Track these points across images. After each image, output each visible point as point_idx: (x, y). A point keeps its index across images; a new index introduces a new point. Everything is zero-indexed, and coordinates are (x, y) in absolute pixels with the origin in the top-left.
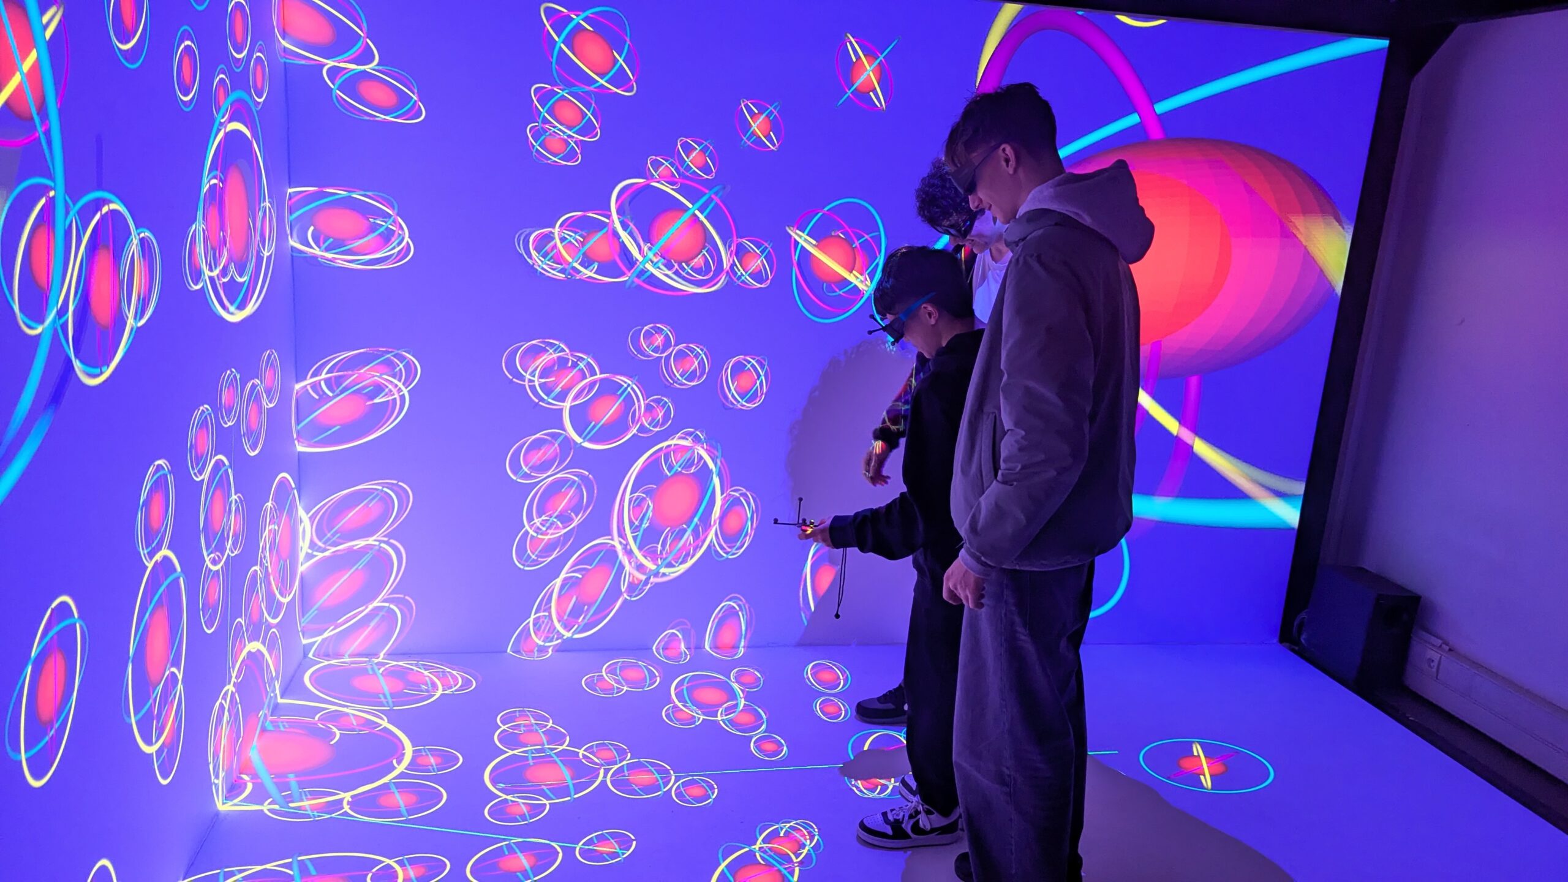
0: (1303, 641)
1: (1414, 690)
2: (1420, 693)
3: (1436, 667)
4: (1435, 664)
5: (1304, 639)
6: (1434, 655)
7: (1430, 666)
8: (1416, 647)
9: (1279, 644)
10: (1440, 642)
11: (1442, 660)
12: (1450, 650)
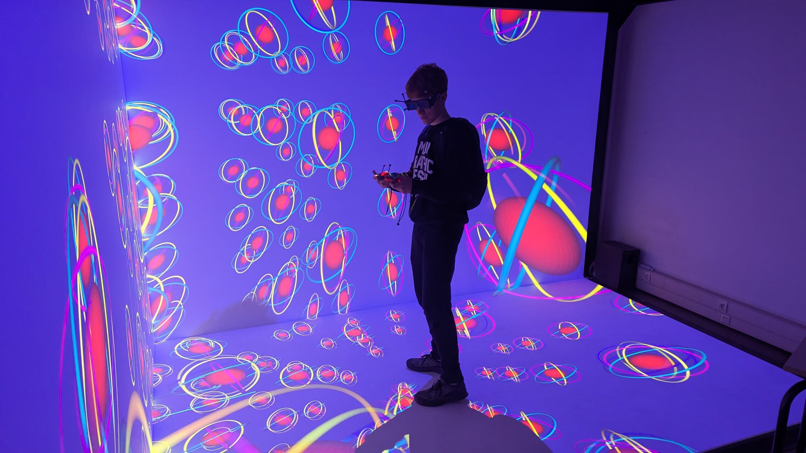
0: (594, 275)
1: (640, 289)
2: (642, 289)
3: (649, 278)
4: (649, 277)
5: (594, 274)
6: (649, 273)
7: (647, 278)
8: (639, 270)
9: (584, 278)
10: (650, 267)
11: (651, 276)
12: (654, 270)
